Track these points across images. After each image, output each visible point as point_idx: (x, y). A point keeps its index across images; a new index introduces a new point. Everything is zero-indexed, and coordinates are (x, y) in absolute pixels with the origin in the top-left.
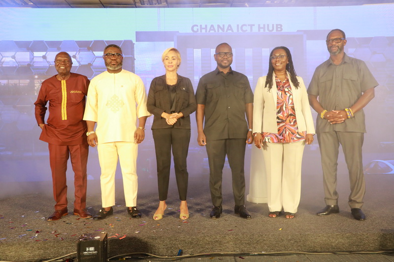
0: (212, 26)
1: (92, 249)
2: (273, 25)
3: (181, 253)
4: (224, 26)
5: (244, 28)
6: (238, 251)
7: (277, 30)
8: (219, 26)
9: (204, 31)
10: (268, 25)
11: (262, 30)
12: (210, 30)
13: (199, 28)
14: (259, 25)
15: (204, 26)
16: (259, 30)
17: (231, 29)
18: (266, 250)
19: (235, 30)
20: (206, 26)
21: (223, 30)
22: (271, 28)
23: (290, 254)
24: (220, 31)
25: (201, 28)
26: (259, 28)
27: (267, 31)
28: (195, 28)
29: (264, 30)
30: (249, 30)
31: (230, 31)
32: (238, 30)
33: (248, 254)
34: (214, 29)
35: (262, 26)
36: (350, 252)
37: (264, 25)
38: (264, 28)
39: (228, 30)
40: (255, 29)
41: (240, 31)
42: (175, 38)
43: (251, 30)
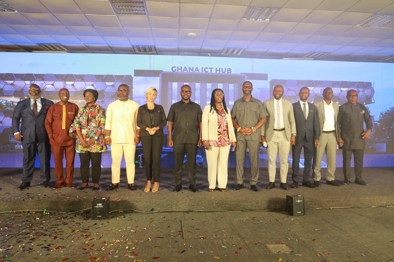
0: (185, 68)
1: (100, 204)
2: (225, 69)
3: (153, 210)
4: (193, 68)
5: (207, 70)
6: (187, 210)
7: (228, 72)
8: (190, 68)
9: (179, 71)
10: (222, 69)
11: (218, 72)
12: (184, 70)
13: (176, 68)
14: (216, 68)
15: (180, 68)
16: (216, 72)
17: (198, 70)
18: (203, 209)
19: (200, 71)
20: (181, 67)
21: (192, 70)
22: (224, 71)
23: (217, 211)
24: (191, 71)
25: (178, 69)
26: (216, 70)
27: (221, 72)
28: (174, 69)
29: (220, 72)
30: (209, 72)
31: (197, 72)
32: (202, 71)
33: (192, 211)
34: (186, 70)
35: (218, 69)
36: (251, 210)
37: (220, 69)
38: (219, 70)
39: (196, 70)
40: (214, 71)
41: (204, 72)
42: (160, 75)
43: (211, 71)
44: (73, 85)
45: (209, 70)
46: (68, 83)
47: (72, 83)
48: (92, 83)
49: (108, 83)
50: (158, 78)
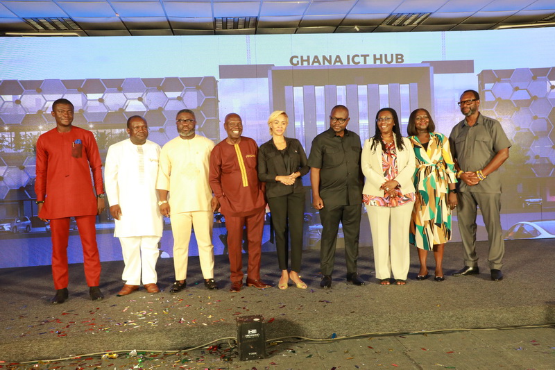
0: (316, 57)
1: (254, 331)
2: (392, 55)
4: (330, 56)
5: (356, 59)
7: (397, 62)
8: (324, 57)
9: (305, 64)
10: (386, 55)
11: (378, 62)
12: (314, 62)
13: (299, 59)
14: (375, 56)
15: (305, 58)
16: (375, 62)
17: (340, 61)
18: (426, 329)
19: (345, 63)
20: (308, 57)
21: (330, 62)
22: (389, 60)
24: (327, 63)
25: (303, 61)
26: (375, 59)
27: (384, 62)
28: (295, 61)
29: (381, 62)
30: (362, 63)
31: (339, 64)
32: (349, 62)
34: (318, 62)
35: (378, 56)
37: (381, 55)
38: (381, 59)
39: (336, 61)
40: (370, 61)
41: (351, 63)
42: (270, 73)
43: (365, 62)
44: (101, 100)
45: (361, 60)
46: (90, 96)
47: (99, 96)
48: (139, 95)
49: (170, 95)
50: (266, 80)
